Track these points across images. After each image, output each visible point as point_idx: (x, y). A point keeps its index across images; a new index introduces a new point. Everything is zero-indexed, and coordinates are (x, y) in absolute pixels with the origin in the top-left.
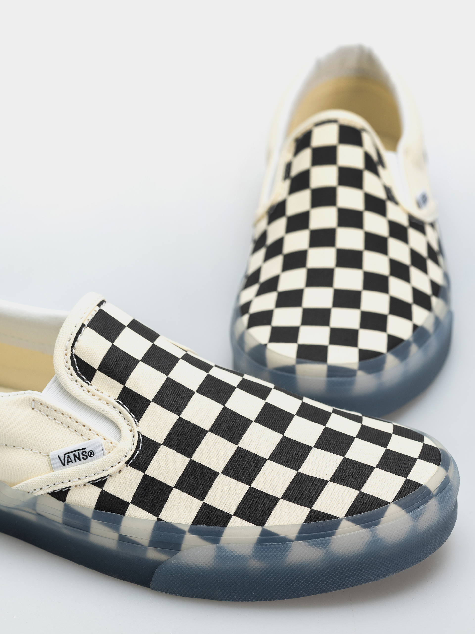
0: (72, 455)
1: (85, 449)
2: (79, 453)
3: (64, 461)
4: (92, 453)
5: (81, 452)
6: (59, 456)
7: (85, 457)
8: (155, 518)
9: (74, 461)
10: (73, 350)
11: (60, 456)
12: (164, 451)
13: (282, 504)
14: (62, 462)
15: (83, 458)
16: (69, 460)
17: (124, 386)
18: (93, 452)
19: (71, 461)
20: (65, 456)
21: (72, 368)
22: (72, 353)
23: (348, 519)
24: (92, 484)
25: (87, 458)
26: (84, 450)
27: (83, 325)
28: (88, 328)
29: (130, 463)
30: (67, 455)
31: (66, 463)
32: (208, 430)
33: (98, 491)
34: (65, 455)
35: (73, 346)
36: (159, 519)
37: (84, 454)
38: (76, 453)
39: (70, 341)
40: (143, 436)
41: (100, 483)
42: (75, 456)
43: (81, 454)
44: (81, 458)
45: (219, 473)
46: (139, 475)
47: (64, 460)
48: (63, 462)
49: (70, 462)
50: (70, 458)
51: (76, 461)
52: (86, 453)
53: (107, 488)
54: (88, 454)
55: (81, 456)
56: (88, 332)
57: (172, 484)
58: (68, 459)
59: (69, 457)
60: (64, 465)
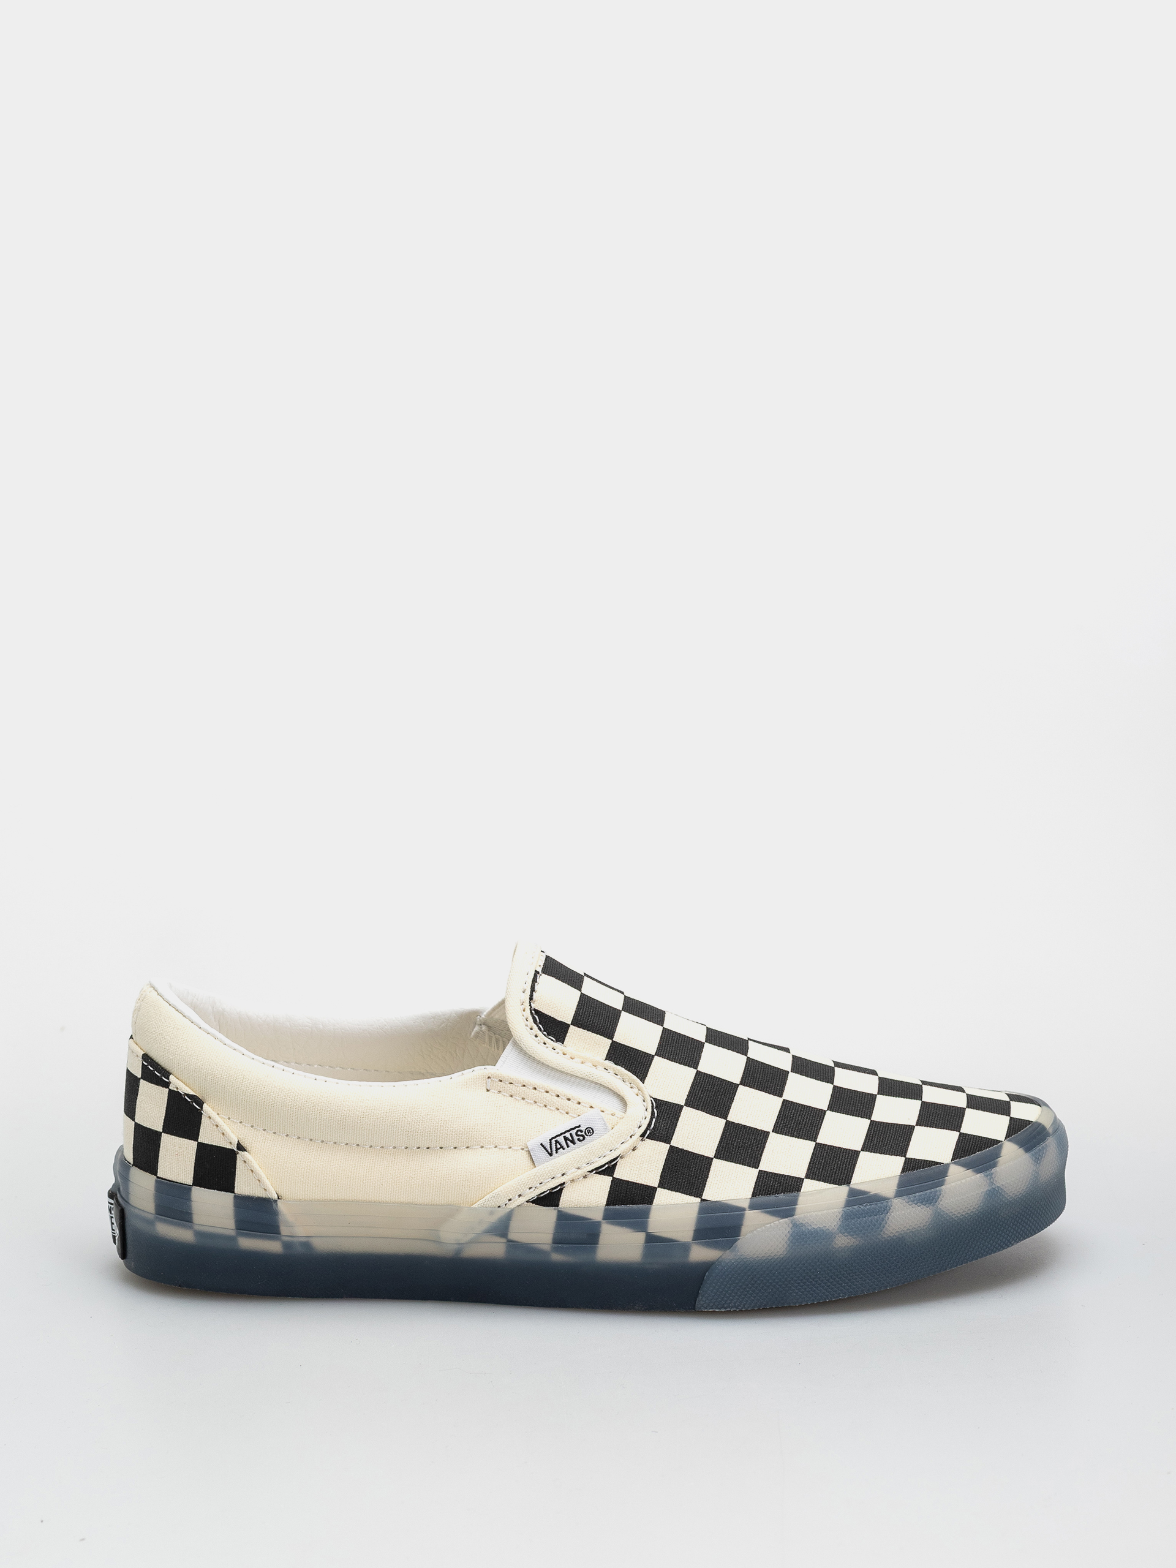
0: (561, 1139)
1: (579, 1126)
2: (571, 1134)
3: (551, 1149)
4: (590, 1131)
5: (573, 1132)
6: (541, 1144)
7: (581, 1138)
9: (565, 1146)
10: (533, 1005)
11: (543, 1144)
12: (688, 1113)
13: (865, 1157)
14: (547, 1151)
15: (579, 1140)
16: (559, 1146)
17: (613, 1041)
18: (592, 1129)
19: (562, 1147)
20: (551, 1143)
21: (535, 1027)
22: (531, 1007)
23: (955, 1163)
24: (599, 1173)
25: (584, 1139)
26: (577, 1129)
27: (537, 972)
28: (543, 975)
29: (646, 1135)
30: (554, 1140)
31: (554, 1152)
32: (739, 1083)
33: (607, 1181)
34: (550, 1140)
35: (531, 999)
36: (703, 1200)
37: (579, 1133)
38: (568, 1135)
39: (526, 992)
40: (656, 1099)
41: (608, 1169)
42: (566, 1139)
43: (574, 1135)
44: (576, 1140)
45: (769, 1133)
46: (662, 1148)
47: (551, 1147)
48: (549, 1151)
49: (559, 1148)
50: (560, 1144)
51: (568, 1146)
52: (581, 1131)
53: (619, 1174)
54: (585, 1133)
55: (576, 1138)
56: (545, 980)
57: (711, 1154)
58: (556, 1146)
59: (556, 1141)
60: (551, 1154)
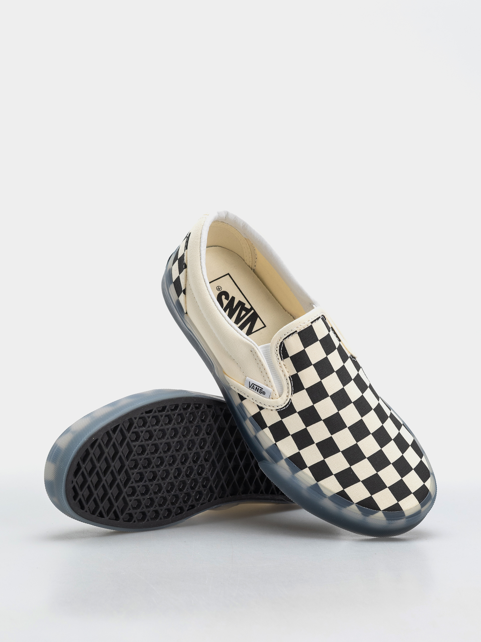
0: (255, 387)
1: (262, 389)
2: (259, 388)
3: (251, 386)
4: (264, 393)
5: (260, 389)
7: (260, 392)
8: (275, 442)
9: (255, 389)
10: (284, 340)
11: (250, 383)
12: (296, 415)
13: (333, 478)
15: (259, 392)
16: (253, 388)
17: (297, 373)
18: (265, 393)
19: (254, 389)
20: (252, 384)
21: (278, 347)
24: (257, 406)
25: (261, 393)
27: (296, 331)
28: (297, 334)
29: (278, 410)
32: (322, 419)
33: (258, 410)
34: (253, 384)
35: (285, 338)
36: (275, 444)
37: (261, 390)
38: (258, 387)
39: (285, 336)
40: (291, 402)
41: (261, 408)
42: (256, 388)
43: (259, 390)
45: (314, 443)
46: (279, 419)
48: (250, 386)
50: (254, 387)
51: (255, 390)
52: (262, 391)
53: (262, 412)
54: (263, 392)
56: (296, 336)
57: (291, 433)
58: (253, 387)
59: (254, 386)
60: (250, 387)
